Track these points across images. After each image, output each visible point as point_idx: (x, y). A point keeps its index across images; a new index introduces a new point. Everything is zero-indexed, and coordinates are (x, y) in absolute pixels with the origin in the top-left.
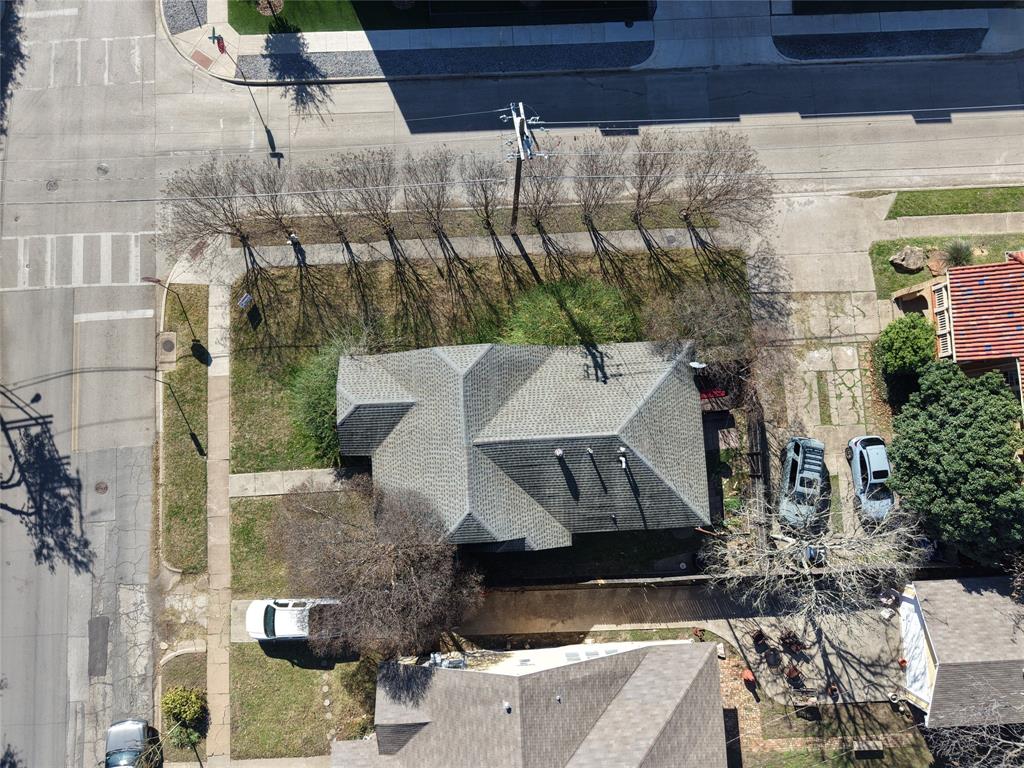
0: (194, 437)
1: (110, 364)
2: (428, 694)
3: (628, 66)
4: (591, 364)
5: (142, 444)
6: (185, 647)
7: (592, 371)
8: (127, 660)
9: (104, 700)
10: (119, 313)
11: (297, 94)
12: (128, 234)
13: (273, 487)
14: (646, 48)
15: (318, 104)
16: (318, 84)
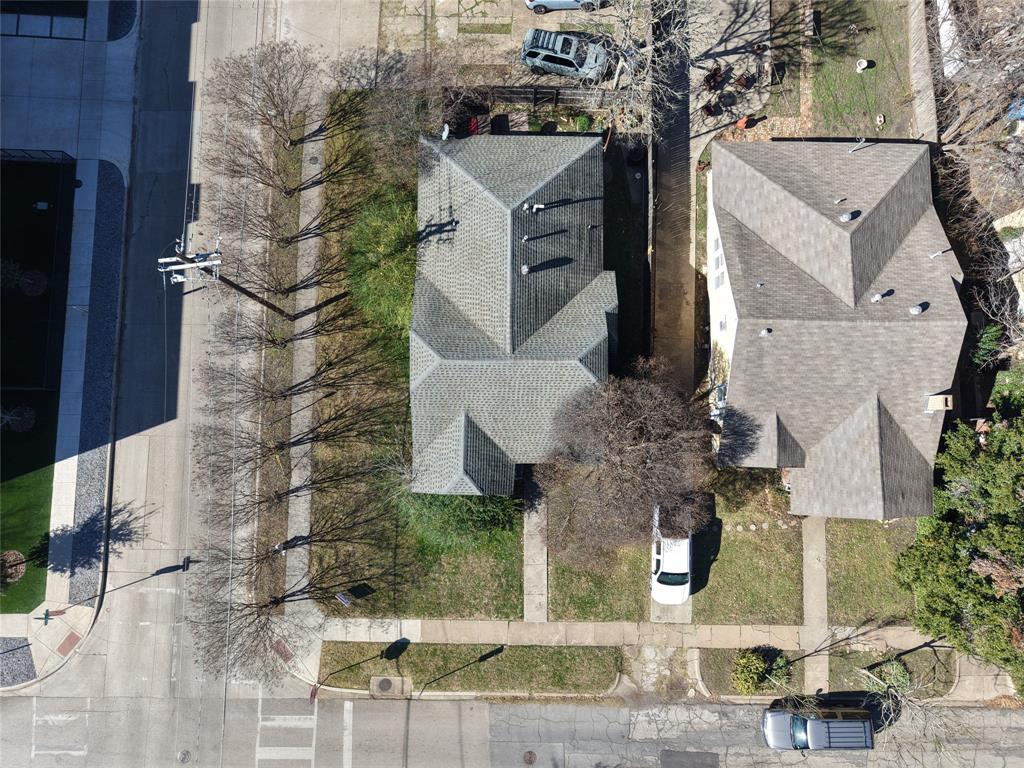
0: (483, 658)
1: (400, 749)
2: (751, 414)
3: (124, 188)
4: (438, 236)
5: (486, 714)
6: (694, 671)
7: (444, 236)
8: (704, 732)
9: (742, 755)
10: (345, 738)
11: (120, 539)
12: (259, 729)
13: (539, 575)
14: (107, 169)
15: (133, 517)
16: (110, 516)
